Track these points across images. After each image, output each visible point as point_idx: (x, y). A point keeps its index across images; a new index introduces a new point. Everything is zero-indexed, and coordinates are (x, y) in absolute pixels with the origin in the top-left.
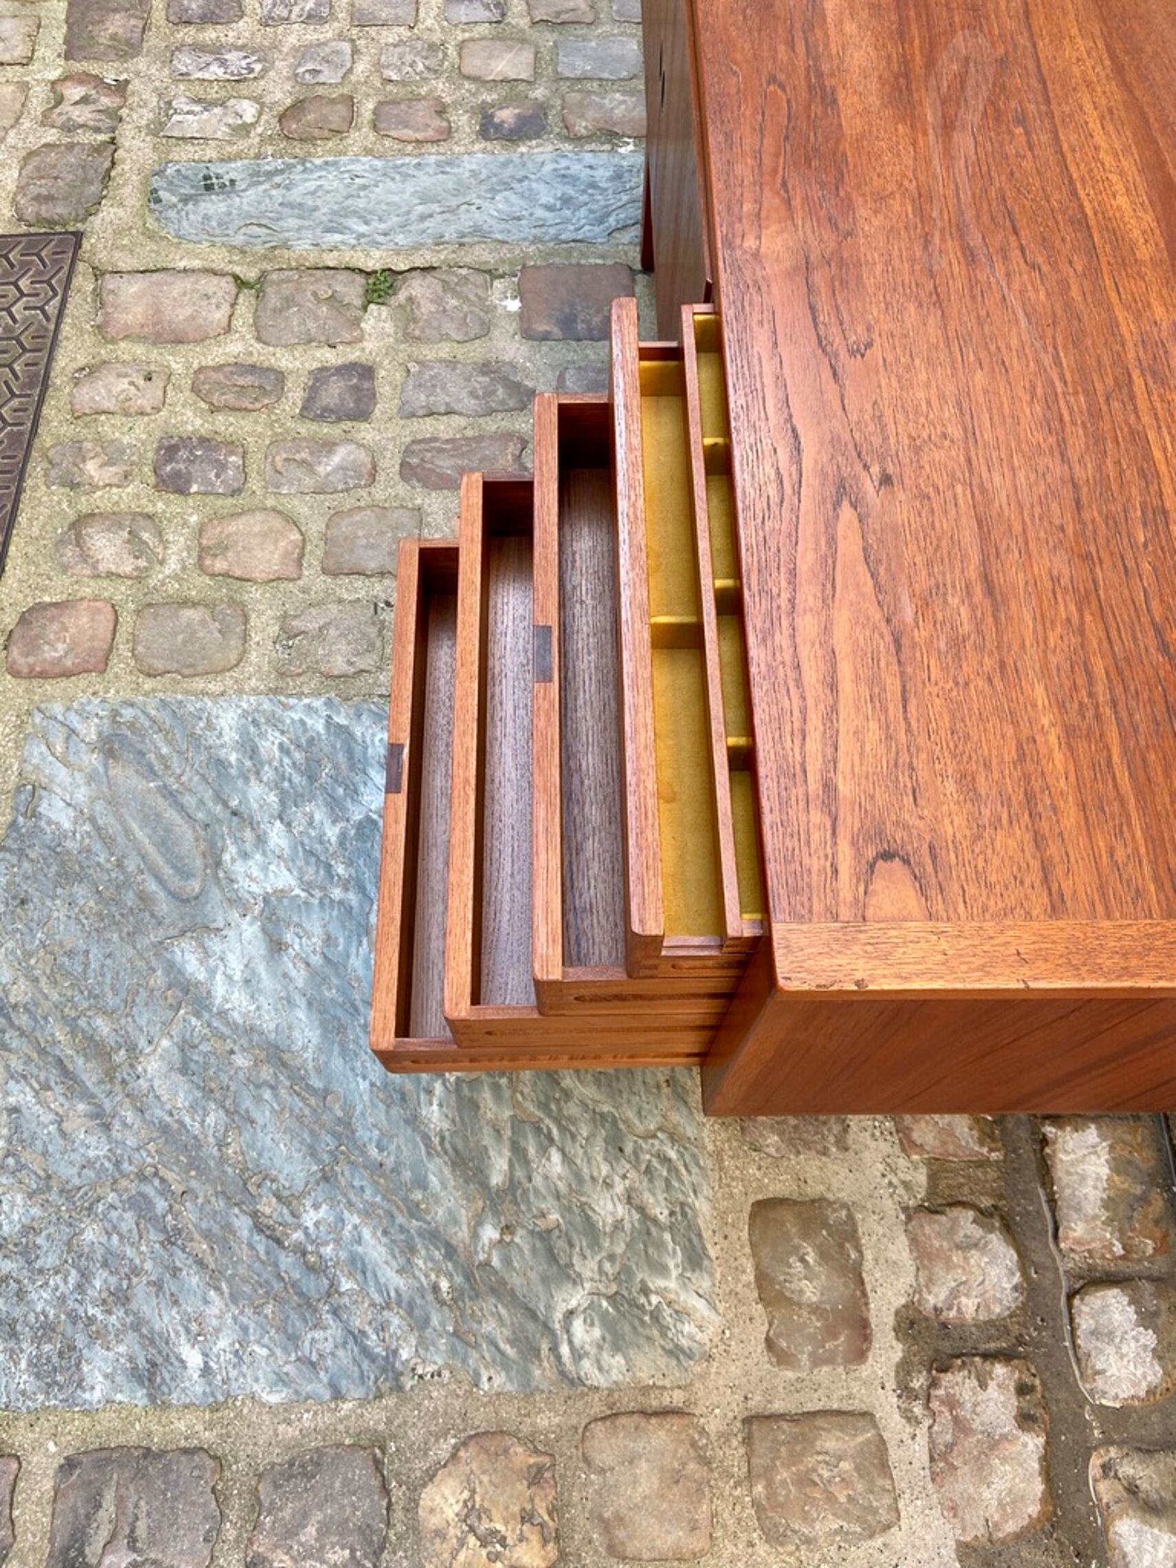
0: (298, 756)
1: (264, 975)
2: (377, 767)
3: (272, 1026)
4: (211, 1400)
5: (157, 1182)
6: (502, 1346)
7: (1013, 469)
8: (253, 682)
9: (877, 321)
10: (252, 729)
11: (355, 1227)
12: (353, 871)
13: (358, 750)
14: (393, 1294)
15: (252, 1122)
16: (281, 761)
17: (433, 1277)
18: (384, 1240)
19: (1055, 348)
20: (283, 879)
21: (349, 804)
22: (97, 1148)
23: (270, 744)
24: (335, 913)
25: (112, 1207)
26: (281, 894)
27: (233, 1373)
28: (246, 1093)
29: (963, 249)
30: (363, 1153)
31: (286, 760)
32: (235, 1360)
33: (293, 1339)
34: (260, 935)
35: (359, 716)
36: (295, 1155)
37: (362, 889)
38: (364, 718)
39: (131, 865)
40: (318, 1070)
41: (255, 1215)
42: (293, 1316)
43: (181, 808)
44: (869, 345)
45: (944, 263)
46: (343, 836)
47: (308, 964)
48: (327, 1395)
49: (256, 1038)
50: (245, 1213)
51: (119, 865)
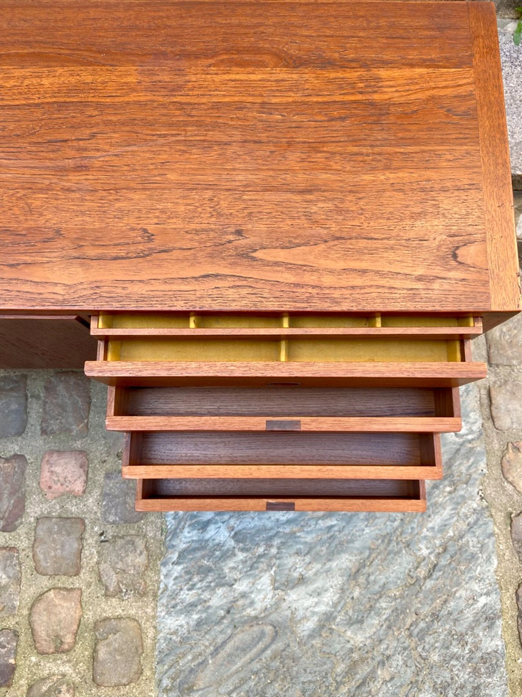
0: (196, 579)
1: (315, 586)
2: (205, 534)
3: (340, 579)
4: (498, 590)
5: (412, 628)
6: (470, 464)
7: (234, 170)
8: (149, 610)
9: (128, 224)
10: (178, 607)
11: (428, 530)
12: (262, 543)
13: (194, 545)
14: (453, 512)
15: (385, 584)
16: (199, 589)
17: (445, 494)
18: (432, 517)
19: (154, 135)
20: (265, 580)
21: (225, 548)
22: (398, 660)
23: (188, 596)
24: (284, 551)
25: (423, 649)
26: (274, 581)
27: (487, 581)
28: (371, 589)
29: (74, 171)
30: (397, 529)
31: (199, 585)
32: (482, 581)
33: (473, 557)
34: (295, 590)
35: (173, 546)
36: (399, 561)
37: (271, 538)
38: (174, 543)
39: (256, 666)
40: (361, 553)
41: (425, 578)
42: (464, 556)
43: (224, 643)
44: (145, 231)
45: (87, 183)
46: (243, 550)
47: (310, 563)
48: (493, 539)
49: (346, 587)
50: (424, 583)
51: (256, 673)
